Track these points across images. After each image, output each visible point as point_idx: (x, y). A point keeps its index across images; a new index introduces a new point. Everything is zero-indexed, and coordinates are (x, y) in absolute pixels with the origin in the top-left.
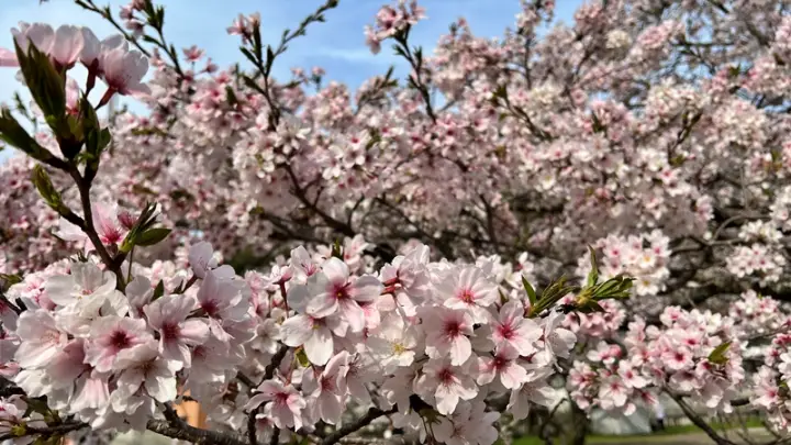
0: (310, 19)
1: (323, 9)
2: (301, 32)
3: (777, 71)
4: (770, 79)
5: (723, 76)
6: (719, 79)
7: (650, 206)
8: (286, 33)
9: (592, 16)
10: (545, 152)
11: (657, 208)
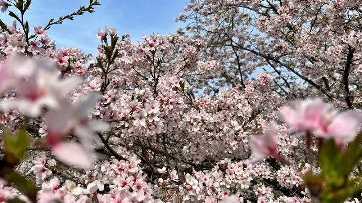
0: (67, 17)
1: (74, 14)
2: (60, 22)
3: (254, 91)
4: (252, 94)
5: (237, 89)
6: (236, 90)
7: (232, 144)
8: (52, 20)
9: (193, 52)
10: (196, 115)
11: (234, 146)
